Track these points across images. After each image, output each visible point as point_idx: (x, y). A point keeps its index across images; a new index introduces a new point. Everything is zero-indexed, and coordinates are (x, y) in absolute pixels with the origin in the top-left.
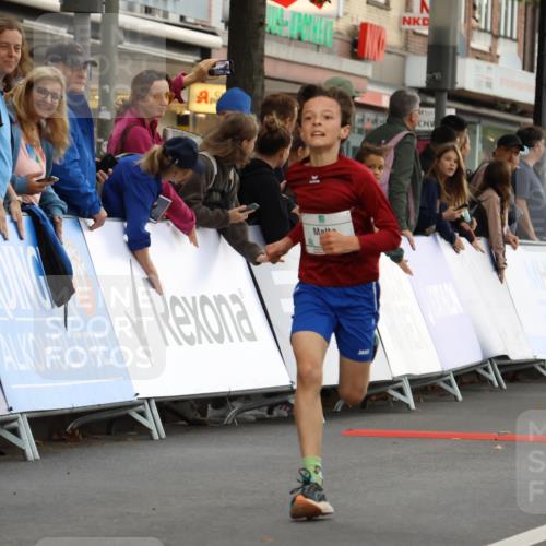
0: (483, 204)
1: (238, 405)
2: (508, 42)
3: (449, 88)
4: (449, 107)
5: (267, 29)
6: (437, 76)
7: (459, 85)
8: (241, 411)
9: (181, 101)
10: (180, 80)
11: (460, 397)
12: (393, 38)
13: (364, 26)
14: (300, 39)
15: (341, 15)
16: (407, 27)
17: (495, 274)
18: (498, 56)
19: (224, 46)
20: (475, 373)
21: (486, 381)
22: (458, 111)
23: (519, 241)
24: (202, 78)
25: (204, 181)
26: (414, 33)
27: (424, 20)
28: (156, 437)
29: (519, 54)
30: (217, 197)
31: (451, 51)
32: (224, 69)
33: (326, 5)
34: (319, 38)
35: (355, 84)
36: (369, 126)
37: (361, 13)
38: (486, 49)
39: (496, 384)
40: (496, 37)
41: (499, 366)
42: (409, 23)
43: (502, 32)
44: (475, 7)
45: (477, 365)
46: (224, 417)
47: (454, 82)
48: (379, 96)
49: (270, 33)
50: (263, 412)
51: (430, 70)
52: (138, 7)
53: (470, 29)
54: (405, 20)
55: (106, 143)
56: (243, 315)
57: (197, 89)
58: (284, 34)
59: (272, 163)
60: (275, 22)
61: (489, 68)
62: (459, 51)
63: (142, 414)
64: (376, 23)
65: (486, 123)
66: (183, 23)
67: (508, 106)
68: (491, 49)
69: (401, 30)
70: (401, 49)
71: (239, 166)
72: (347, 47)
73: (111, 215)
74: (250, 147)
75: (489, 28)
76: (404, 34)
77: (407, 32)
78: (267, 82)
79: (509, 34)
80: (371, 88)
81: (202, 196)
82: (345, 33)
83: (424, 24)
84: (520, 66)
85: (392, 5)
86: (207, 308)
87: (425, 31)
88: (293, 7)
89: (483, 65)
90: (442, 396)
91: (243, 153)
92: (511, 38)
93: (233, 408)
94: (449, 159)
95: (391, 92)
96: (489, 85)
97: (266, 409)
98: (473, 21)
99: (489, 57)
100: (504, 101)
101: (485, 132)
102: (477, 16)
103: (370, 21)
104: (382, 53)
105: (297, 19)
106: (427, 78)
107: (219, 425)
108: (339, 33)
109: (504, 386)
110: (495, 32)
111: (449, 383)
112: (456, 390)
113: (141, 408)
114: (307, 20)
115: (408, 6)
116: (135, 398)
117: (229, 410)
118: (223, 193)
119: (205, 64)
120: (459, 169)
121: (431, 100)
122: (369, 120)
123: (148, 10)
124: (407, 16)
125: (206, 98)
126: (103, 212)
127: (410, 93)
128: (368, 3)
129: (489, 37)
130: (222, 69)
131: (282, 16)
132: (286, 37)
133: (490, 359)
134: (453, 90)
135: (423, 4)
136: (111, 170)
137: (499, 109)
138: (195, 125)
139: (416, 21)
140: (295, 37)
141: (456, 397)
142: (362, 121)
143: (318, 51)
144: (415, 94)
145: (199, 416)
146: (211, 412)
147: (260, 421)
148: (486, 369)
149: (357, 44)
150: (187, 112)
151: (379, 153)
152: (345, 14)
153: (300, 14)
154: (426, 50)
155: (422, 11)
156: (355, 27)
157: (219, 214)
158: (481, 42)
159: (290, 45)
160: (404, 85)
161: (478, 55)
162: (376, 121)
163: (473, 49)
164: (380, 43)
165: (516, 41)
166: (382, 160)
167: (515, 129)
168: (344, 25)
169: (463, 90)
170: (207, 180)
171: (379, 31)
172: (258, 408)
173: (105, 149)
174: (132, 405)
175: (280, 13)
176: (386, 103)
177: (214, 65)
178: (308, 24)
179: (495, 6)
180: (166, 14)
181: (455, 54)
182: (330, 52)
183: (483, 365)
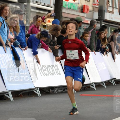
0: (111, 45)
1: (57, 89)
2: (116, 9)
3: (103, 19)
4: (103, 23)
5: (63, 6)
6: (100, 16)
7: (105, 19)
8: (58, 90)
9: (44, 22)
10: (44, 17)
11: (106, 87)
12: (91, 8)
13: (84, 6)
14: (70, 8)
15: (79, 3)
16: (94, 6)
17: (113, 60)
18: (114, 12)
19: (53, 10)
20: (109, 82)
21: (111, 84)
22: (105, 24)
23: (119, 53)
24: (49, 17)
25: (49, 40)
26: (95, 7)
27: (97, 4)
28: (39, 96)
29: (118, 12)
30: (52, 43)
31: (103, 11)
32: (54, 15)
33: (76, 1)
34: (74, 8)
35: (82, 18)
36: (85, 27)
37: (84, 3)
38: (111, 11)
39: (114, 84)
40: (113, 8)
41: (114, 80)
42: (94, 5)
43: (115, 7)
44: (109, 1)
45: (109, 80)
46: (54, 91)
47: (104, 18)
48: (88, 21)
49: (64, 7)
50: (63, 91)
51: (99, 15)
52: (35, 2)
53: (108, 6)
54: (93, 4)
55: (28, 31)
56: (58, 69)
57: (48, 19)
58: (67, 7)
59: (64, 36)
60: (65, 5)
61: (112, 15)
62: (105, 11)
63: (36, 91)
64: (87, 5)
65: (111, 27)
66: (45, 5)
67: (116, 23)
68: (112, 11)
69: (92, 6)
70: (92, 11)
71: (57, 37)
72: (81, 10)
73: (29, 47)
74: (59, 33)
75: (112, 6)
76: (93, 7)
77: (94, 7)
78: (63, 18)
79: (116, 7)
80: (86, 19)
81: (49, 43)
82: (80, 7)
83: (97, 5)
84: (119, 14)
85: (90, 1)
86: (50, 68)
87: (98, 7)
88: (69, 1)
89: (111, 14)
90: (102, 87)
91: (58, 34)
92: (117, 8)
93: (56, 90)
94: (103, 35)
95: (90, 20)
96: (112, 18)
97: (63, 90)
98: (108, 4)
99: (112, 12)
100: (115, 22)
101: (111, 29)
102: (109, 3)
103: (86, 5)
104: (88, 12)
105: (69, 4)
106: (98, 17)
107: (53, 93)
108: (79, 7)
109: (115, 85)
110: (113, 7)
111: (103, 84)
112: (105, 86)
113: (36, 90)
114: (72, 4)
115: (94, 1)
116: (34, 88)
117: (55, 90)
118: (53, 42)
119: (49, 14)
120: (105, 37)
121: (99, 22)
122: (85, 26)
123: (37, 2)
124: (94, 3)
125: (49, 21)
126: (27, 47)
127: (94, 20)
128: (85, 0)
129: (112, 8)
130: (53, 15)
131: (66, 4)
132: (67, 8)
133: (112, 79)
134: (104, 20)
135: (97, 1)
136: (29, 37)
137: (114, 24)
138: (47, 27)
139: (96, 5)
140: (69, 8)
141: (105, 87)
142: (84, 26)
143: (74, 11)
144: (96, 21)
145: (48, 91)
146: (51, 90)
147: (62, 92)
148: (111, 81)
149: (83, 10)
150: (45, 25)
151: (88, 34)
152: (80, 3)
153: (70, 3)
154: (98, 11)
155: (97, 2)
156: (82, 6)
157: (52, 47)
158: (110, 9)
159: (68, 10)
160: (93, 18)
161: (109, 12)
162: (87, 26)
163: (108, 11)
164: (88, 9)
165: (118, 9)
166: (88, 35)
167: (118, 28)
168: (80, 5)
169: (106, 20)
170: (50, 39)
171: (88, 7)
172: (61, 89)
173: (27, 33)
174: (34, 89)
175: (66, 3)
176: (89, 22)
177: (51, 14)
178: (72, 5)
179: (113, 1)
180: (41, 3)
181: (104, 12)
182: (77, 11)
183: (111, 80)
